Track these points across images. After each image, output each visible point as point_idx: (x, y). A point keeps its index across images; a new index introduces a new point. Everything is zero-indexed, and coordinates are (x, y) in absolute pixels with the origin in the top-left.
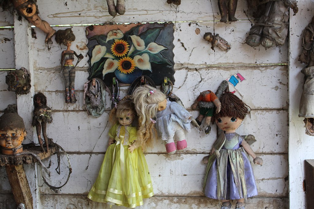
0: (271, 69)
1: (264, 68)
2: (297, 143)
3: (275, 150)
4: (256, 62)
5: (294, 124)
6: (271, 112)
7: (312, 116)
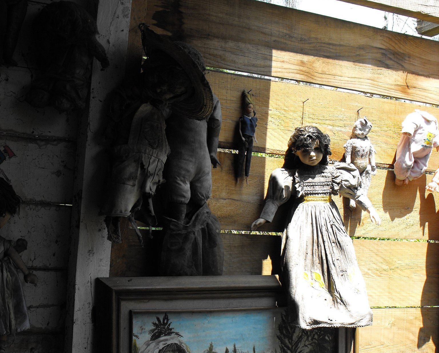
0: (53, 145)
1: (43, 143)
2: (88, 254)
3: (50, 265)
4: (33, 132)
5: (87, 227)
6: (48, 208)
7: (121, 214)
